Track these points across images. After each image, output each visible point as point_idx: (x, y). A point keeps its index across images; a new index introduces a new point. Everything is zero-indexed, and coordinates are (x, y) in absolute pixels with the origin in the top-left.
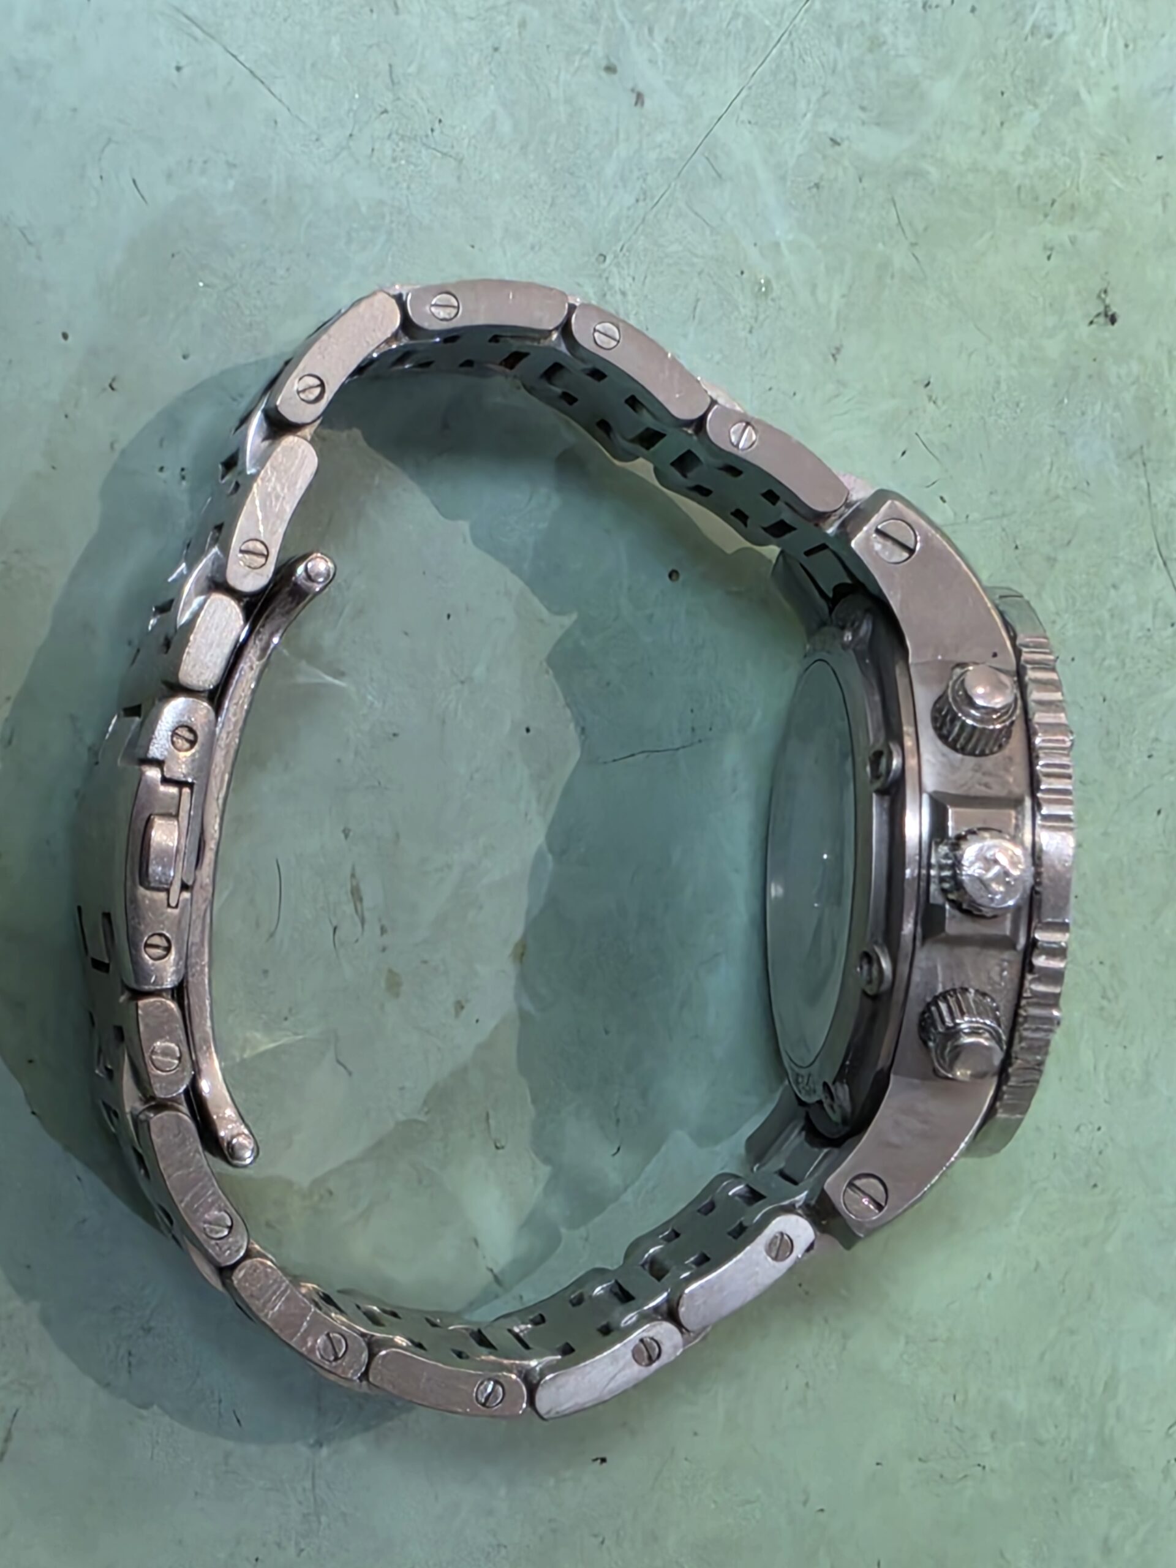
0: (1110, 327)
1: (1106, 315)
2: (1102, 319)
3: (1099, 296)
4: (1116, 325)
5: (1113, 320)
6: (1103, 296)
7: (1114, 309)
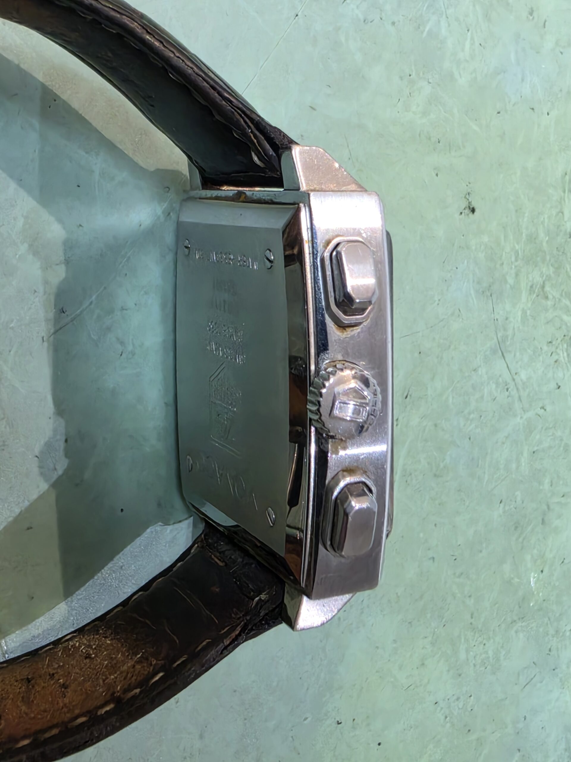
0: (471, 215)
1: (470, 209)
2: (467, 211)
3: (465, 197)
4: (475, 213)
5: (473, 210)
6: (467, 196)
7: (474, 204)
